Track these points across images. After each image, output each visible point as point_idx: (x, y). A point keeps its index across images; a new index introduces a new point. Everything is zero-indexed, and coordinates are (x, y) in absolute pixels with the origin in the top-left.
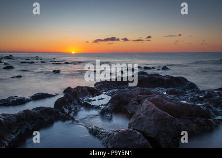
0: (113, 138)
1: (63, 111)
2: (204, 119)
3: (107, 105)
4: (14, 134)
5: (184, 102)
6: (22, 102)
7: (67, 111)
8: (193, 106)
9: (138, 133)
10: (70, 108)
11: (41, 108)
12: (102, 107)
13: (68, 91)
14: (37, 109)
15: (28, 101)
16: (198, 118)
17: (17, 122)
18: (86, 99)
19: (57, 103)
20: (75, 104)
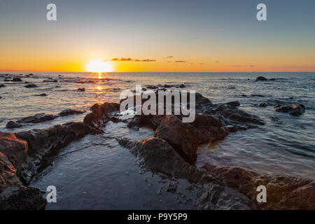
0: (141, 146)
1: (93, 126)
2: (217, 128)
3: (133, 119)
4: (46, 148)
5: (200, 114)
6: (50, 118)
7: (96, 125)
8: (208, 117)
9: (164, 141)
10: (99, 123)
11: (71, 123)
12: (129, 121)
13: (95, 107)
14: (68, 124)
15: (56, 117)
16: (212, 127)
17: (49, 136)
18: (113, 114)
19: (86, 119)
20: (103, 119)
